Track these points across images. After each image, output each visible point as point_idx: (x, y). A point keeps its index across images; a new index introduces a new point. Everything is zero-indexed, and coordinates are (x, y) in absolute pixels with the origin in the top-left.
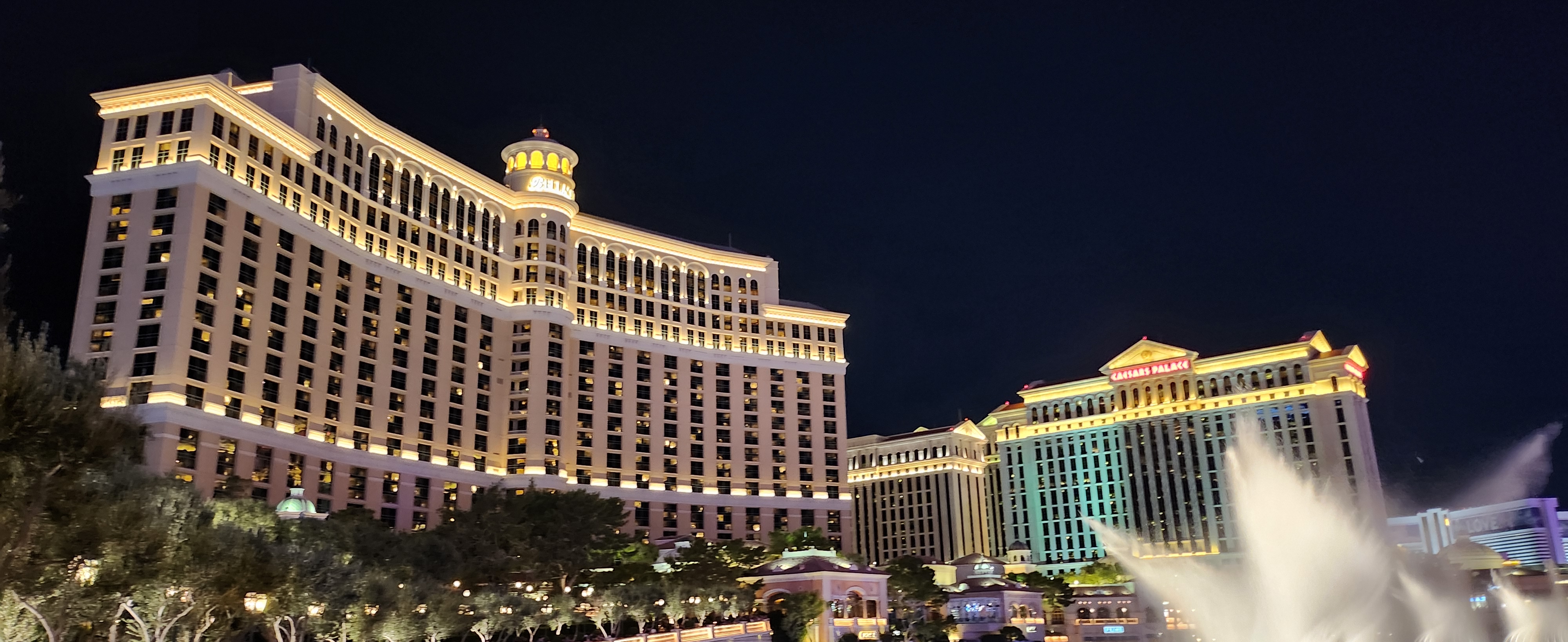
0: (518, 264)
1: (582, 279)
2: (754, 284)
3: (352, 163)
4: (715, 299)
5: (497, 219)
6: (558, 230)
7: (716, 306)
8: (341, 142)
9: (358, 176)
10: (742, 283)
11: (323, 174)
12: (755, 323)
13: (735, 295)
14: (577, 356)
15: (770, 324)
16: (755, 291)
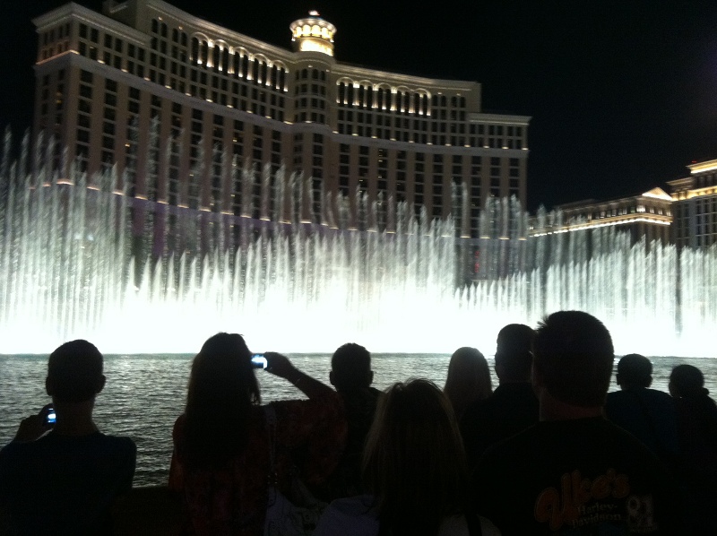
0: (297, 97)
1: (342, 105)
2: (462, 100)
3: (179, 45)
4: (435, 112)
5: (283, 70)
6: (320, 74)
8: (170, 33)
9: (184, 53)
10: (454, 100)
11: (158, 53)
12: (462, 126)
13: (449, 108)
14: (338, 153)
15: (473, 126)
16: (463, 105)
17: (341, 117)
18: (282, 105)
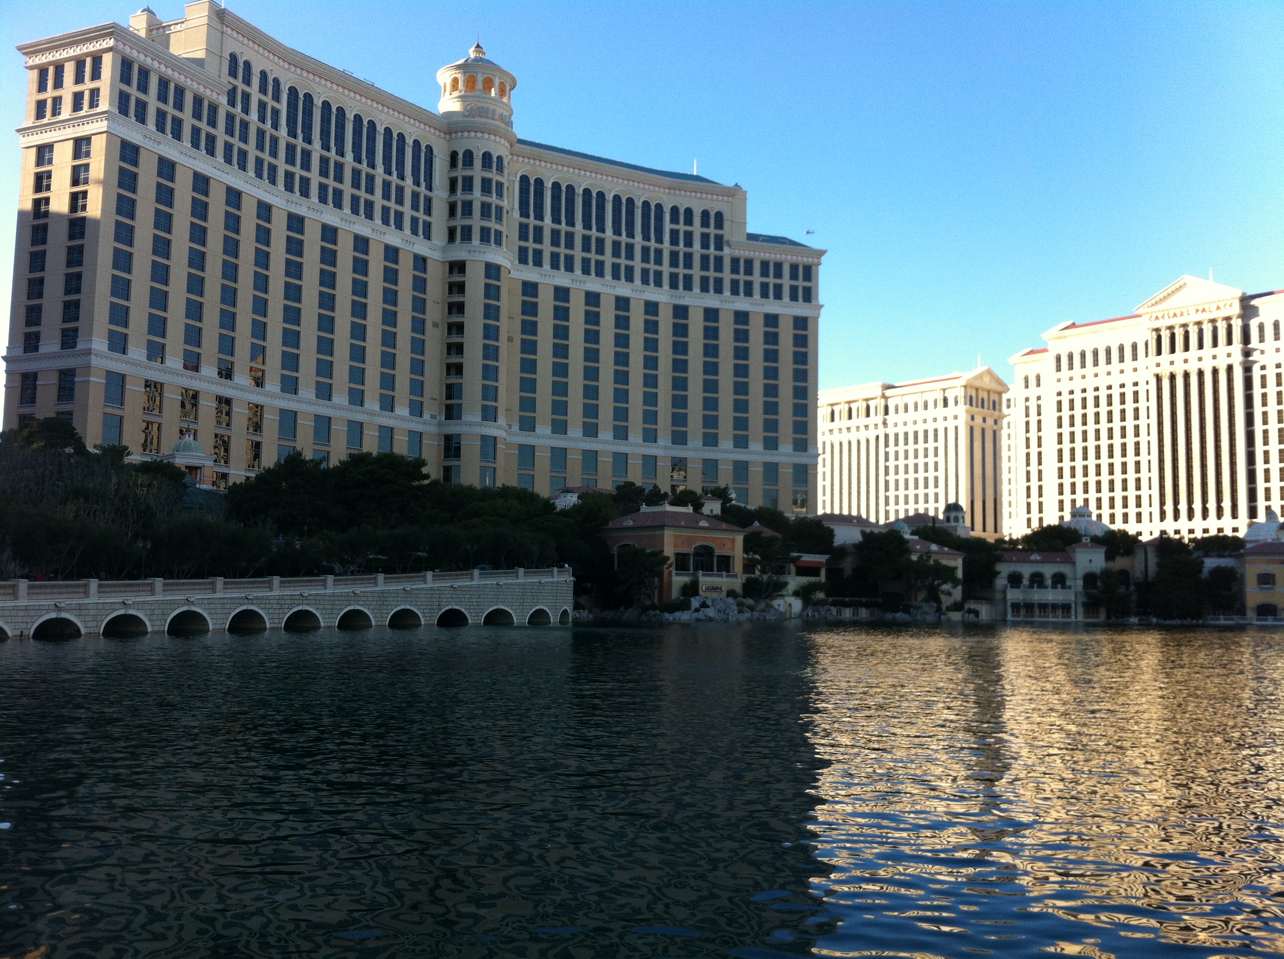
0: (453, 199)
1: (524, 213)
2: (719, 216)
3: (268, 100)
4: (674, 234)
5: (429, 149)
6: (495, 159)
7: (674, 241)
8: (256, 77)
9: (276, 113)
10: (705, 214)
11: (237, 112)
12: (719, 260)
13: (697, 229)
14: (519, 298)
15: (735, 261)
16: (719, 224)
17: (523, 236)
18: (428, 211)
